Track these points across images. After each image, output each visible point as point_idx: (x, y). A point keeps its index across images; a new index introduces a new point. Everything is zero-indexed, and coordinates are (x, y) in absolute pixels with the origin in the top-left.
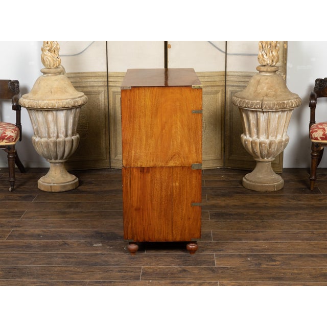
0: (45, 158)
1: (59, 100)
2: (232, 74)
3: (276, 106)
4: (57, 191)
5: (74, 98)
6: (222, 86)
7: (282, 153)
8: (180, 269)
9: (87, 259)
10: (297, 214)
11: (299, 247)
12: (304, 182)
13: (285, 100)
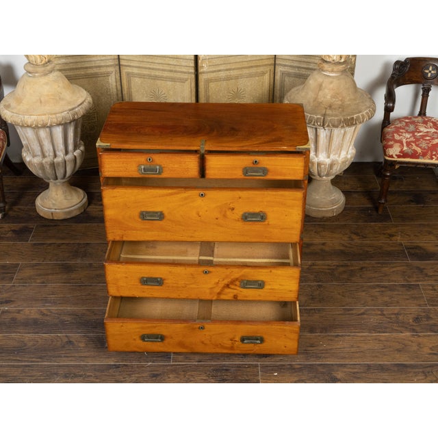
1: (51, 114)
3: (342, 124)
5: (73, 109)
6: (270, 65)
10: (362, 269)
11: (365, 347)
13: (354, 114)
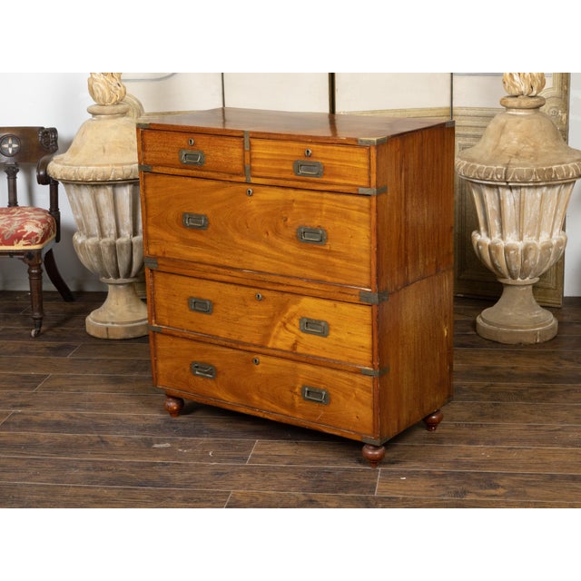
1: (116, 165)
2: (464, 112)
3: (534, 177)
4: (118, 338)
8: (303, 498)
9: (133, 472)
10: (568, 390)
11: (552, 459)
13: (554, 164)
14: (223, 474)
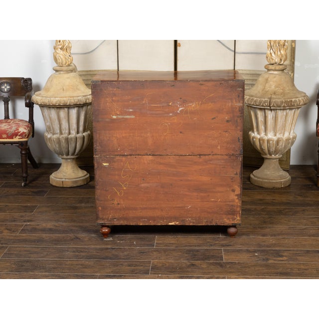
0: (57, 154)
1: (70, 97)
2: (241, 72)
3: (283, 104)
4: (68, 186)
5: (86, 96)
7: (290, 150)
8: (189, 264)
9: (98, 253)
10: (304, 210)
12: (310, 179)
13: (292, 98)
14: (144, 252)
